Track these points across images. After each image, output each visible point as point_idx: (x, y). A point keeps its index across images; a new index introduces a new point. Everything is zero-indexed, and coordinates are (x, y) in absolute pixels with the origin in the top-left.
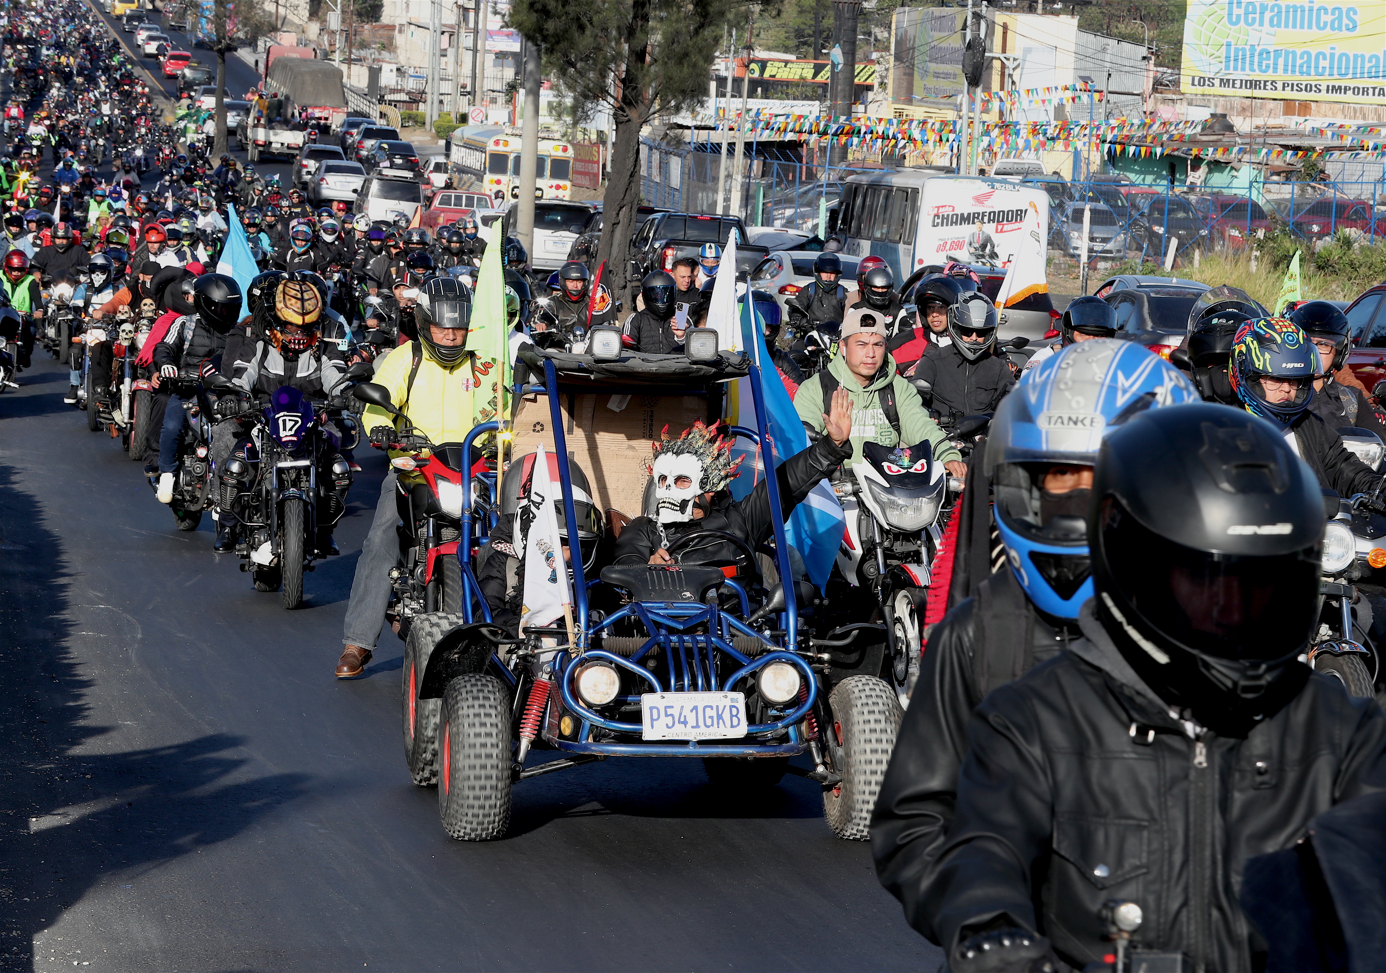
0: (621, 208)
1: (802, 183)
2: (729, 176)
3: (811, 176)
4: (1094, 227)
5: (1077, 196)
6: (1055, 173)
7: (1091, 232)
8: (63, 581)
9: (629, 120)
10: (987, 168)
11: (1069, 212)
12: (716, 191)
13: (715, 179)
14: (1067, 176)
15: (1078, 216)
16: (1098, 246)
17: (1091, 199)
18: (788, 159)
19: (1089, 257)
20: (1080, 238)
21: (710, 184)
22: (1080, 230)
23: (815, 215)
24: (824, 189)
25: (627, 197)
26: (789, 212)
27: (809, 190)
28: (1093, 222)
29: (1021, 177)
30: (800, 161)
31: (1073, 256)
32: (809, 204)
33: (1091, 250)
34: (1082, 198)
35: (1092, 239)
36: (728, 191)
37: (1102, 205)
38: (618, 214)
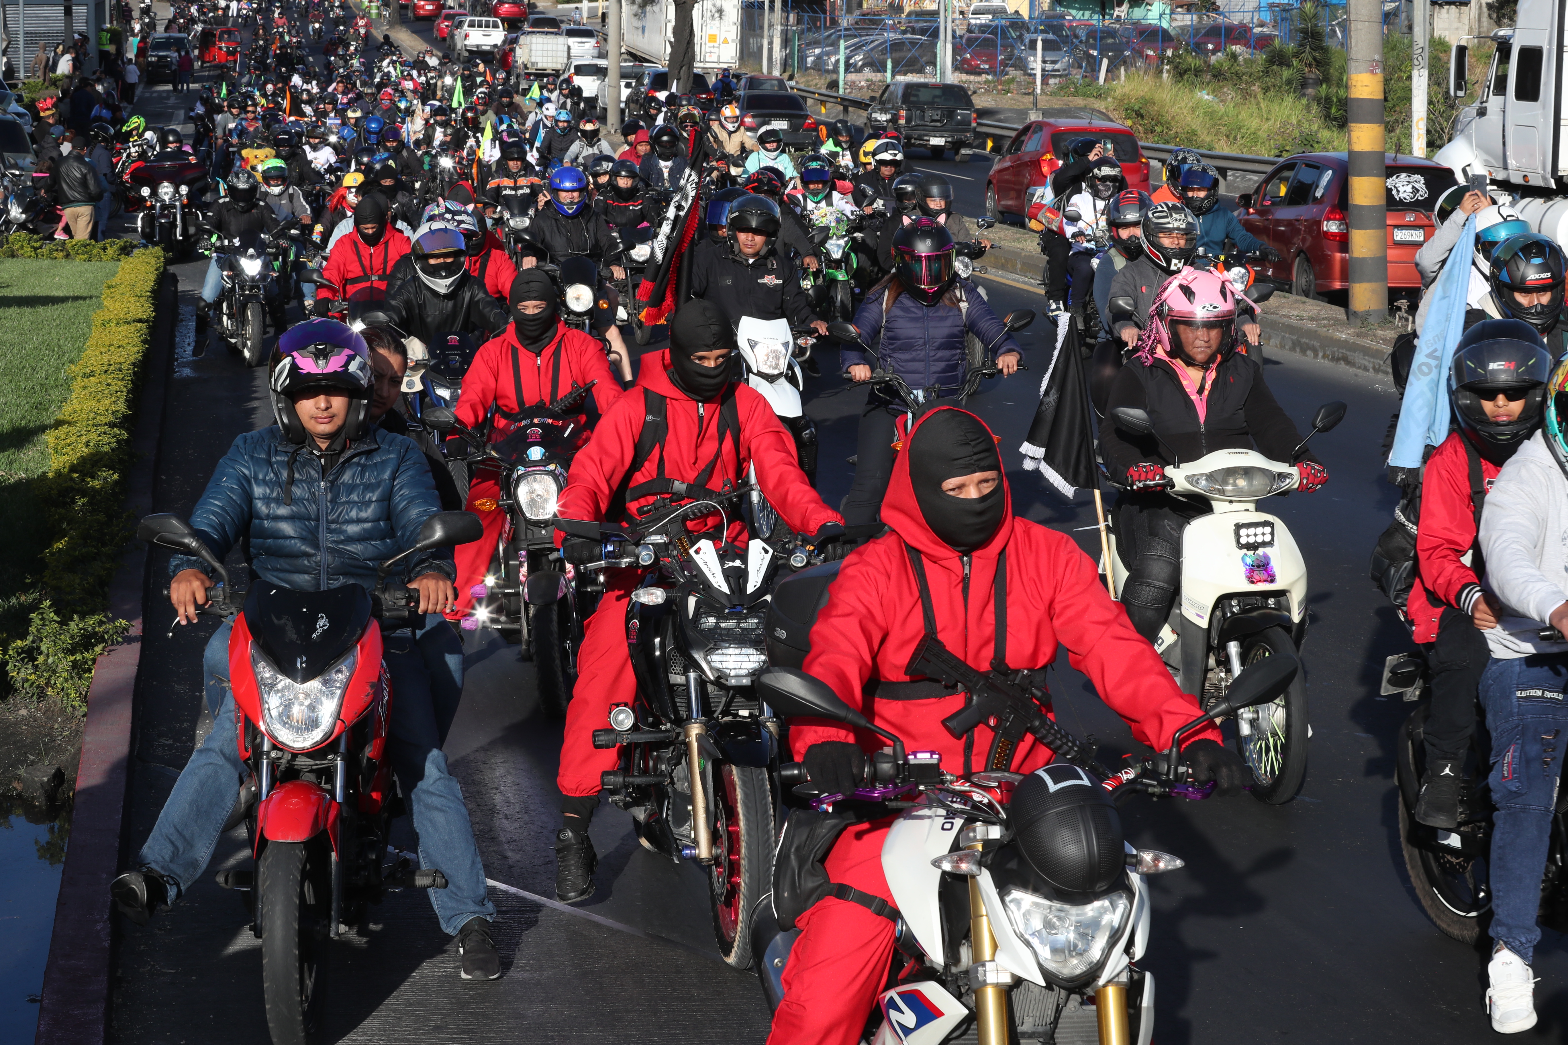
1: (826, 28)
2: (771, 26)
3: (834, 22)
4: (1046, 53)
5: (1032, 29)
6: (1017, 12)
7: (1043, 56)
10: (965, 9)
11: (1027, 41)
12: (762, 37)
13: (762, 28)
14: (1025, 14)
15: (1033, 45)
16: (1049, 67)
17: (1042, 31)
18: (815, 12)
19: (1043, 76)
20: (1035, 61)
21: (758, 32)
22: (1035, 55)
23: (837, 52)
24: (843, 33)
26: (817, 51)
27: (831, 35)
28: (1044, 49)
29: (990, 17)
30: (824, 12)
31: (1030, 75)
32: (832, 45)
33: (1043, 70)
34: (1036, 31)
35: (1044, 62)
36: (771, 38)
37: (1051, 36)
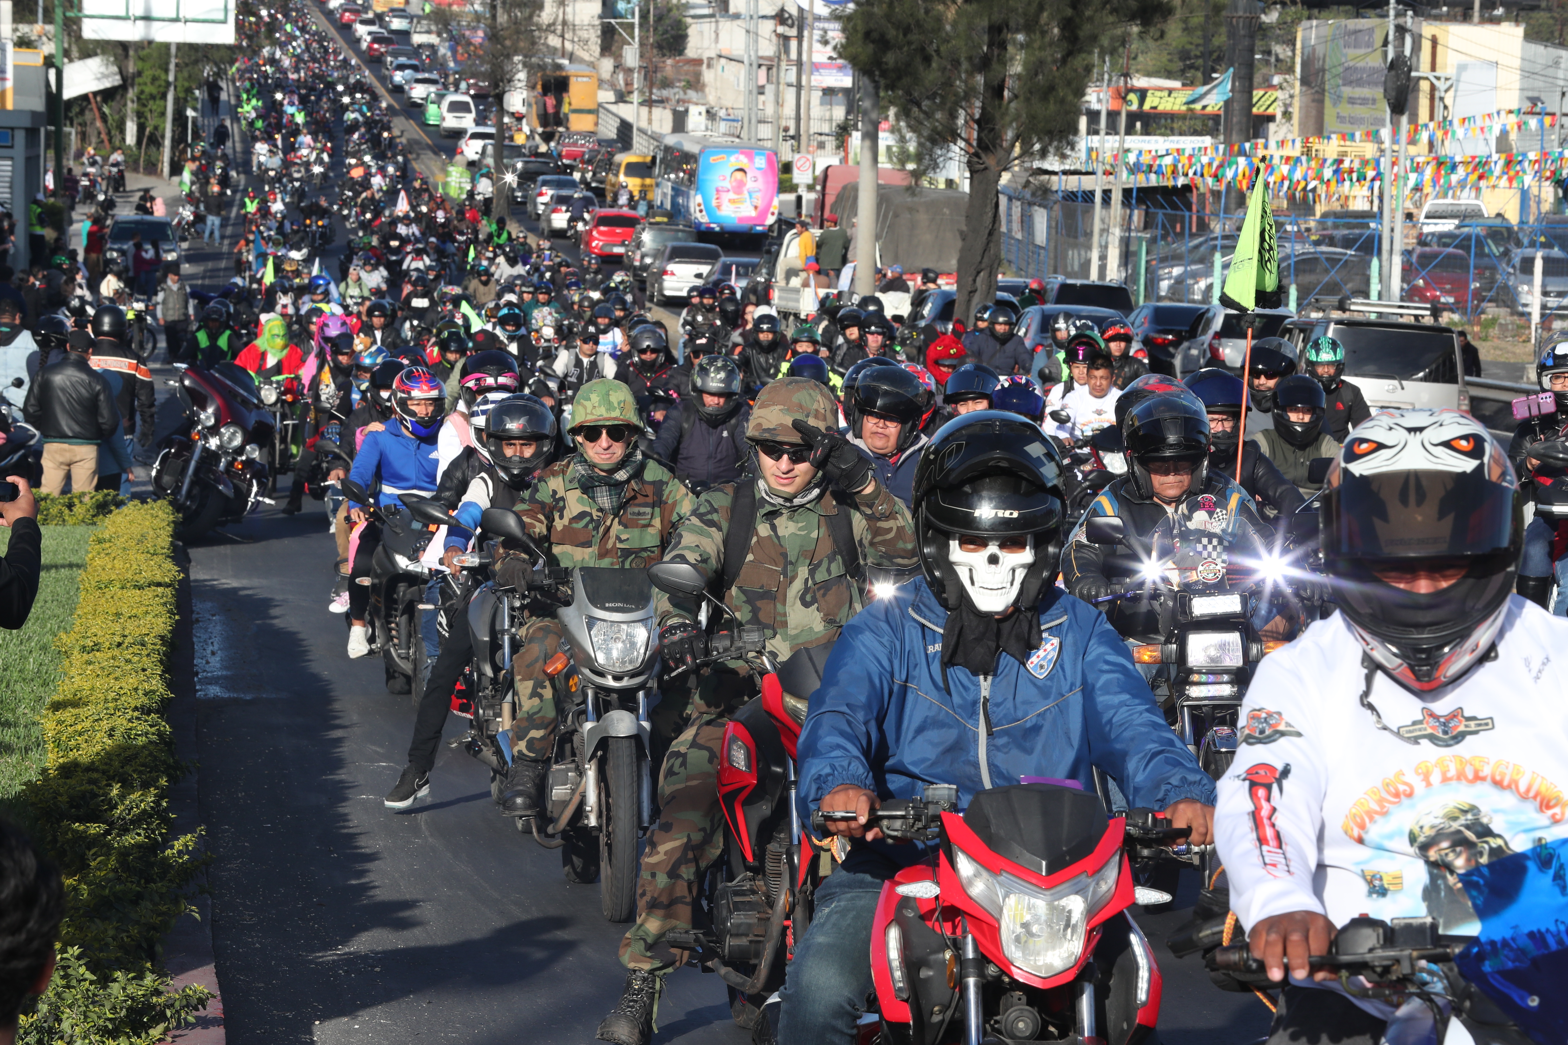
0: (978, 273)
1: (1192, 236)
2: (1105, 231)
3: (1203, 227)
4: (1549, 279)
5: (1526, 241)
6: (1499, 215)
7: (1544, 285)
8: (337, 734)
9: (986, 169)
10: (1415, 211)
11: (1517, 261)
12: (1089, 248)
13: (1089, 235)
14: (1513, 217)
15: (1527, 266)
16: (1552, 302)
17: (1543, 246)
18: (1175, 207)
19: (1543, 316)
20: (1530, 292)
21: (1082, 239)
22: (1530, 283)
23: (1209, 272)
24: (1219, 243)
25: (986, 260)
26: (1177, 271)
27: (1200, 244)
28: (1546, 273)
29: (1456, 222)
30: (1190, 209)
31: (1522, 314)
32: (1201, 261)
33: (1544, 307)
34: (1533, 244)
35: (1545, 294)
36: (1104, 248)
37: (1556, 252)
38: (974, 281)
